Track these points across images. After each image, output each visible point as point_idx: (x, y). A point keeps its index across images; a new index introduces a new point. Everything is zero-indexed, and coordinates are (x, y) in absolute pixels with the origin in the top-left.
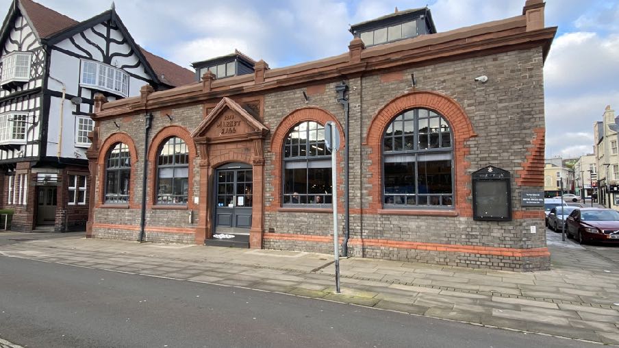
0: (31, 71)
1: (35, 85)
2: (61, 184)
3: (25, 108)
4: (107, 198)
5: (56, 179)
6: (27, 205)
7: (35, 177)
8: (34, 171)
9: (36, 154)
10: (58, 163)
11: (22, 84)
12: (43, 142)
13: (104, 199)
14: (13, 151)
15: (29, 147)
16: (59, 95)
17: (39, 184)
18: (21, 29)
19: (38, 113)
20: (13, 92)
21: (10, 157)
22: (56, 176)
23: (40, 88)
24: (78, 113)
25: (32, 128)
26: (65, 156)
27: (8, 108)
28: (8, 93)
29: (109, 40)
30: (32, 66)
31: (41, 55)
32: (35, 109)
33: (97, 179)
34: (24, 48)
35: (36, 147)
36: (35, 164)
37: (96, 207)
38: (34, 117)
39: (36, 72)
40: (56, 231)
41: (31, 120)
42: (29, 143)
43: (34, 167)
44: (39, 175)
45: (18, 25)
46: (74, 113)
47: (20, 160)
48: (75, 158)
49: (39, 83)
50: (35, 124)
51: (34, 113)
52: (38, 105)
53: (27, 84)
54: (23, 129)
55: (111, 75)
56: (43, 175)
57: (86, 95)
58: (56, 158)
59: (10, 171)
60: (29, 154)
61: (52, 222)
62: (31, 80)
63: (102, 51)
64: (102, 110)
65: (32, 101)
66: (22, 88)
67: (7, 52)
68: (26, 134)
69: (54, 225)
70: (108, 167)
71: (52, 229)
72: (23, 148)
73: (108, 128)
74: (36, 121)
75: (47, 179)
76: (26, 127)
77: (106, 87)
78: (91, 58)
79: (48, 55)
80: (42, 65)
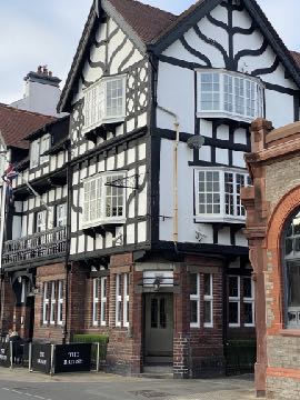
0: (127, 104)
1: (136, 124)
2: (178, 290)
3: (121, 164)
4: (292, 317)
5: (171, 281)
6: (132, 328)
7: (139, 278)
8: (138, 268)
9: (142, 237)
10: (174, 251)
11: (113, 127)
12: (154, 217)
13: (287, 317)
14: (104, 236)
15: (131, 228)
16: (171, 135)
17: (148, 291)
18: (106, 42)
19: (142, 170)
20: (101, 141)
21: (99, 246)
22: (170, 274)
23: (144, 129)
24: (196, 162)
25: (135, 195)
26: (183, 239)
27: (92, 169)
28: (91, 145)
29: (231, 30)
30: (128, 96)
31: (143, 75)
32: (138, 163)
33: (266, 277)
34: (113, 70)
35: (143, 226)
36: (141, 255)
37: (270, 334)
38: (137, 176)
39: (137, 103)
40: (176, 376)
41: (131, 182)
42: (129, 221)
43: (142, 260)
44: (147, 275)
45: (102, 37)
46: (190, 164)
47: (116, 251)
48: (196, 241)
49: (143, 121)
50: (138, 188)
51: (137, 170)
52: (142, 156)
53: (122, 126)
54: (121, 199)
55: (240, 91)
56: (152, 274)
57: (206, 131)
58: (172, 243)
59: (94, 270)
60: (130, 240)
61: (167, 359)
62: (128, 118)
63: (224, 52)
64: (266, 146)
65: (131, 152)
66: (114, 133)
67: (88, 84)
68: (124, 207)
69: (171, 364)
70: (288, 252)
71: (167, 371)
72: (120, 231)
73: (281, 178)
74: (141, 183)
75: (158, 280)
76: (124, 195)
77: (234, 113)
78: (209, 66)
79: (154, 71)
80: (146, 89)
